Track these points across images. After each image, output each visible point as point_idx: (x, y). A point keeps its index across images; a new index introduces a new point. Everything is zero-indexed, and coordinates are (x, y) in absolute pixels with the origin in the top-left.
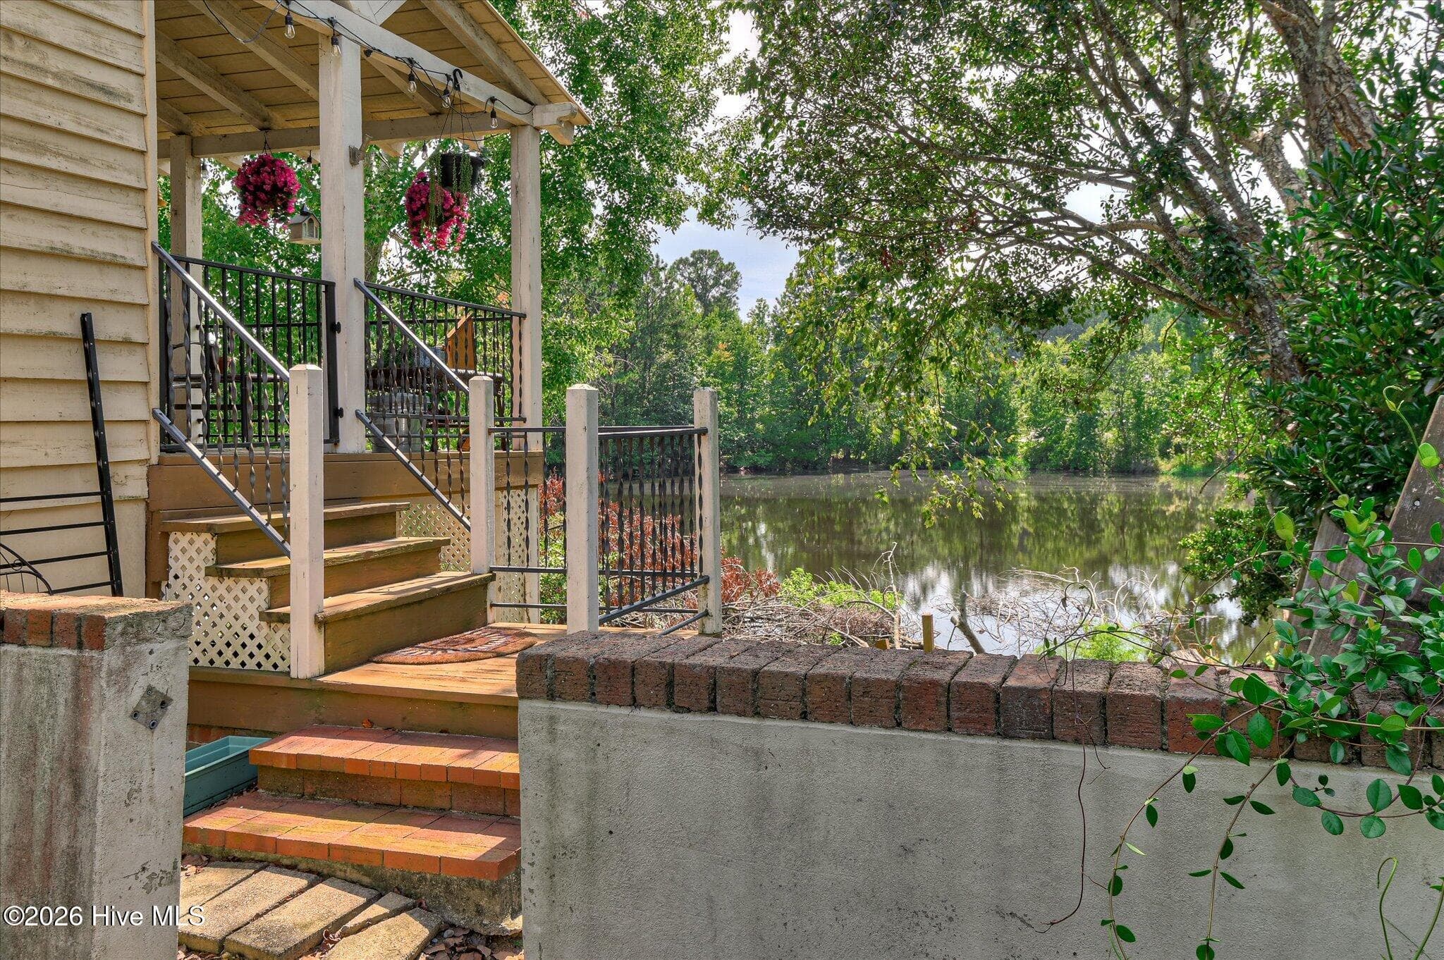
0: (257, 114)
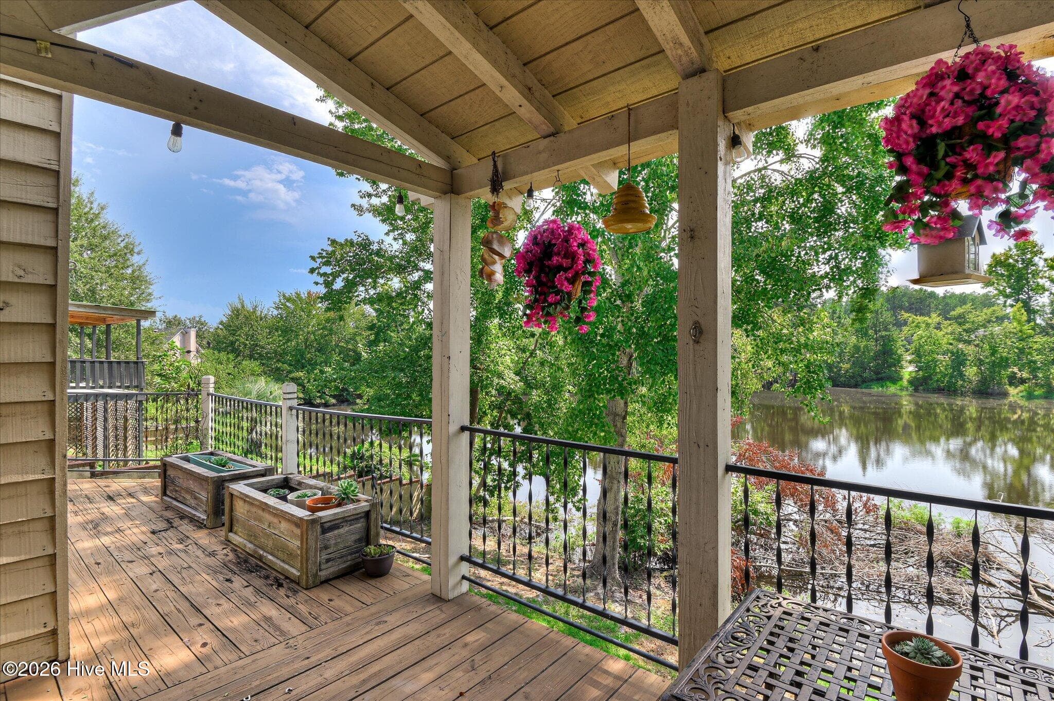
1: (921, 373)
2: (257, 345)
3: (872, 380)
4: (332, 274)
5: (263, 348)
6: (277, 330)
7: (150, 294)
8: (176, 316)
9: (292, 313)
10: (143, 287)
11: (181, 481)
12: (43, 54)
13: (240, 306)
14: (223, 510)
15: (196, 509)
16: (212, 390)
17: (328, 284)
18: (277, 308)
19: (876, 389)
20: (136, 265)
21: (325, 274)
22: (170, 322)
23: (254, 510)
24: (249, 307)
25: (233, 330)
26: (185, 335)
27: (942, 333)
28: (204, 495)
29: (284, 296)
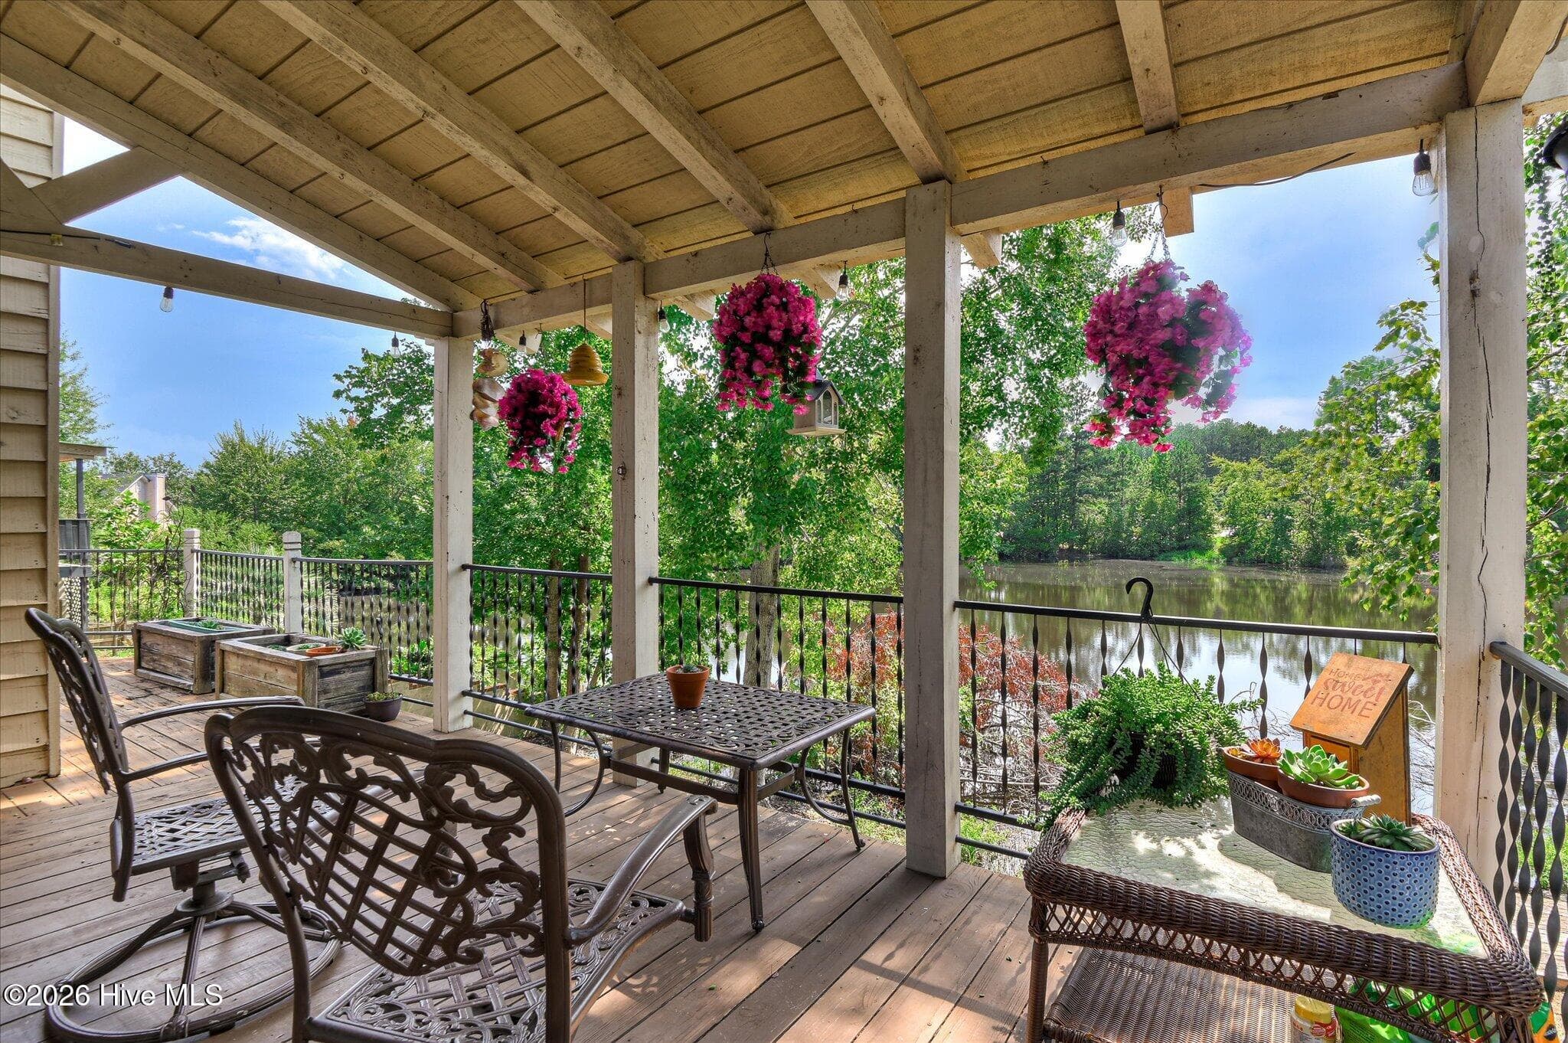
0: (754, 201)
1: (1236, 539)
2: (264, 500)
3: (1173, 549)
4: (366, 399)
5: (276, 504)
6: (298, 476)
7: (92, 421)
8: (131, 454)
9: (323, 451)
10: (81, 410)
11: (160, 647)
12: (56, 244)
13: (236, 440)
14: (213, 675)
15: (180, 677)
16: (197, 547)
17: (364, 412)
18: (298, 442)
19: (1177, 562)
20: (68, 376)
21: (356, 399)
22: (121, 463)
23: (249, 663)
24: (252, 440)
25: (227, 476)
26: (147, 483)
27: (1263, 484)
28: (191, 659)
29: (309, 424)
